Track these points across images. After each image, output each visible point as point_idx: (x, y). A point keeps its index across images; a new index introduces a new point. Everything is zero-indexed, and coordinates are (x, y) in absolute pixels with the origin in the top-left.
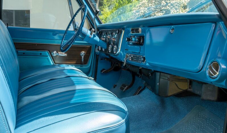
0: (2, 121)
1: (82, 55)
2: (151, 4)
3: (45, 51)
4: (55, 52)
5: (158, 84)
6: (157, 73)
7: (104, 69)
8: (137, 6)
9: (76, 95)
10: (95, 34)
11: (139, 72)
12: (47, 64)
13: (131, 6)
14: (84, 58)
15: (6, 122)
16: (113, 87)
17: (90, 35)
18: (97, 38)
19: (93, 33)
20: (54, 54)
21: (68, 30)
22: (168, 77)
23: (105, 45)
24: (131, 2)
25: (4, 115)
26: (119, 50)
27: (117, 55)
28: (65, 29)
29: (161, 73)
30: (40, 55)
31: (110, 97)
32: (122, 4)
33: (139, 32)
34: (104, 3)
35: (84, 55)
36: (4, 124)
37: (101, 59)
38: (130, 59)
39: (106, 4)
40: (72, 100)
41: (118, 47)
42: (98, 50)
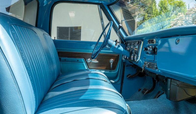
0: (21, 107)
1: (111, 62)
2: (188, 17)
3: (81, 59)
4: (89, 59)
5: (169, 89)
6: (168, 79)
7: (129, 75)
8: (174, 20)
9: (86, 93)
10: (119, 45)
11: (156, 78)
12: (83, 69)
13: (169, 20)
14: (113, 64)
15: (24, 108)
16: (138, 90)
17: (115, 46)
18: (121, 48)
19: (118, 44)
20: (88, 61)
21: (99, 42)
22: (177, 84)
23: (128, 54)
24: (169, 17)
25: (23, 103)
26: (139, 58)
27: (137, 62)
28: (96, 41)
29: (172, 80)
30: (77, 61)
31: (113, 97)
32: (160, 18)
33: (154, 43)
34: (145, 18)
35: (112, 62)
36: (23, 110)
37: (127, 66)
38: (147, 67)
39: (147, 19)
40: (81, 97)
41: (138, 56)
42: (124, 58)
